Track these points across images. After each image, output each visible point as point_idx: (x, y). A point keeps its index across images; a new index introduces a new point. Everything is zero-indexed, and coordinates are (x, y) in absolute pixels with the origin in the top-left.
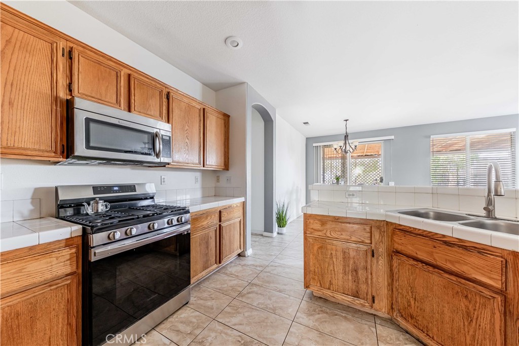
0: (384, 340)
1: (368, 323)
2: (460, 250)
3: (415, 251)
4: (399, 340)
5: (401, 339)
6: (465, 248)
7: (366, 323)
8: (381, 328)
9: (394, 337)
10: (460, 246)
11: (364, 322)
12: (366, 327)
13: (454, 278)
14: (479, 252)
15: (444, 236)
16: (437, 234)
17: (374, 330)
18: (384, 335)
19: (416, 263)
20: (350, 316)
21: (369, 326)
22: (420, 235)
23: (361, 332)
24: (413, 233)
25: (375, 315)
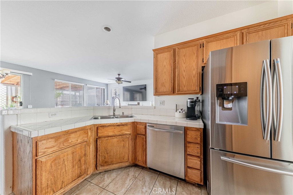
0: (99, 183)
1: (88, 185)
2: (122, 126)
3: (108, 133)
4: (102, 178)
5: (102, 177)
6: (123, 125)
7: (87, 186)
8: (94, 181)
9: (100, 179)
10: (122, 125)
11: (86, 187)
12: (89, 187)
13: (120, 137)
14: (126, 125)
15: (117, 123)
16: (115, 123)
17: (92, 184)
18: (97, 182)
19: (108, 138)
20: (78, 191)
21: (90, 185)
22: (109, 126)
23: (90, 191)
24: (106, 126)
25: (85, 179)
